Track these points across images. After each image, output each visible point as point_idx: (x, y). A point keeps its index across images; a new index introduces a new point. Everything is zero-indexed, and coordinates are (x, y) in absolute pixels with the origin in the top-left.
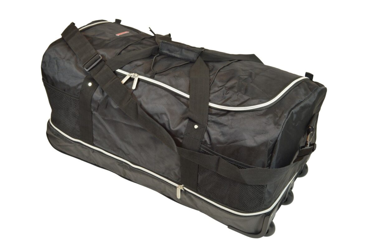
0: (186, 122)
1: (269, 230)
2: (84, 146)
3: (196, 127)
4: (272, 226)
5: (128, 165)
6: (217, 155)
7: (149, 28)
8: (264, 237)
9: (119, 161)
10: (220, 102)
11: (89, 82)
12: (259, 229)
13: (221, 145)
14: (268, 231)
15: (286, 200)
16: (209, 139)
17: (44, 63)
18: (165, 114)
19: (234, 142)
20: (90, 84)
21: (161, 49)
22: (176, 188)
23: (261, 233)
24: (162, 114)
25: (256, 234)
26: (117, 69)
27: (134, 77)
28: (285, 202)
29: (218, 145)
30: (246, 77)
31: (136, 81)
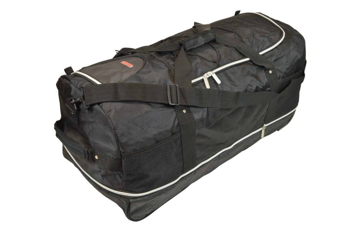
2: (186, 177)
3: (270, 72)
7: (116, 51)
18: (253, 80)
24: (251, 82)
27: (210, 76)
31: (215, 77)
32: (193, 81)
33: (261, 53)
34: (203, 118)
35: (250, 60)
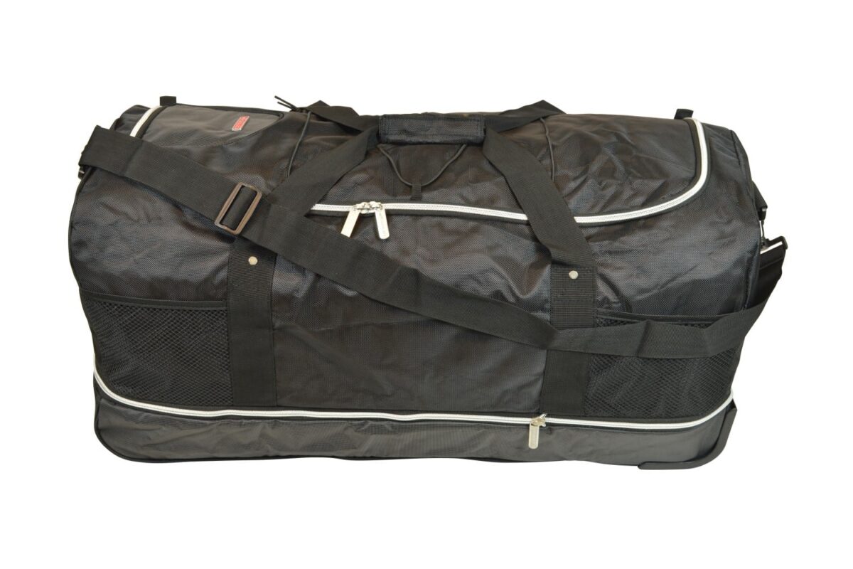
0: (547, 271)
2: (244, 421)
3: (574, 275)
5: (383, 423)
6: (643, 319)
7: (276, 97)
9: (357, 422)
10: (597, 209)
11: (247, 255)
13: (646, 295)
16: (610, 291)
17: (77, 246)
18: (493, 270)
19: (673, 279)
21: (385, 134)
22: (528, 429)
24: (483, 272)
26: (313, 204)
27: (372, 211)
29: (639, 298)
31: (382, 218)
32: (318, 207)
33: (579, 220)
34: (293, 297)
35: (527, 221)
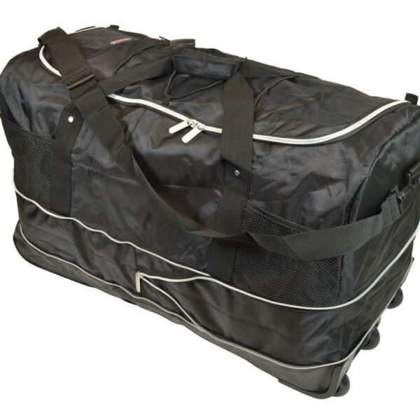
1: (342, 387)
4: (346, 381)
8: (332, 398)
11: (70, 116)
12: (325, 386)
14: (339, 389)
15: (369, 342)
20: (71, 119)
23: (328, 392)
25: (320, 392)
28: (366, 345)
30: (311, 99)
